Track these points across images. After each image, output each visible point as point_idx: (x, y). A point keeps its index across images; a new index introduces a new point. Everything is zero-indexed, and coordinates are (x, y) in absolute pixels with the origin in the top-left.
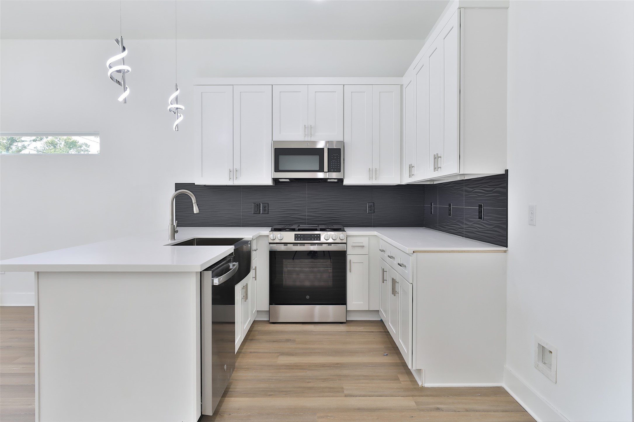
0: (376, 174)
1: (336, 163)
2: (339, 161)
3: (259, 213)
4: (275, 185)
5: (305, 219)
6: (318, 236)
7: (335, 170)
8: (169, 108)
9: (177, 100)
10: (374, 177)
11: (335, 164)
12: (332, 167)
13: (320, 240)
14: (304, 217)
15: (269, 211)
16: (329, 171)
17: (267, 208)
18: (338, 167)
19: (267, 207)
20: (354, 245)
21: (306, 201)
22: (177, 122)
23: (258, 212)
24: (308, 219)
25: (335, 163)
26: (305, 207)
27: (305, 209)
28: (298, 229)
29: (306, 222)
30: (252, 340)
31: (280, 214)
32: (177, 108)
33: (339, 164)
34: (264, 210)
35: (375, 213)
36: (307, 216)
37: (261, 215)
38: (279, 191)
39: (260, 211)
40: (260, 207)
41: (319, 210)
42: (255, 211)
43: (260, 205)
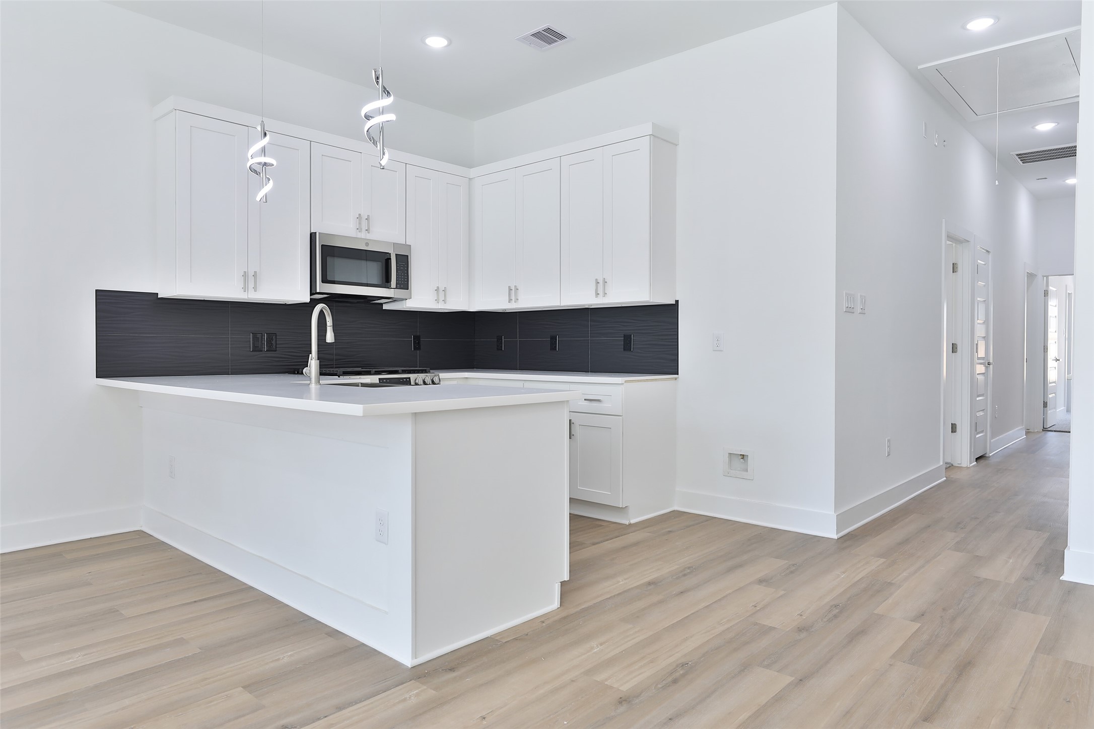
0: (445, 295)
1: (402, 275)
2: (406, 273)
7: (402, 286)
9: (263, 151)
11: (401, 278)
18: (406, 281)
19: (274, 339)
31: (295, 351)
32: (265, 163)
33: (406, 278)
34: (270, 345)
37: (265, 354)
38: (293, 314)
39: (263, 347)
40: (263, 340)
41: (351, 345)
42: (254, 347)
43: (262, 337)
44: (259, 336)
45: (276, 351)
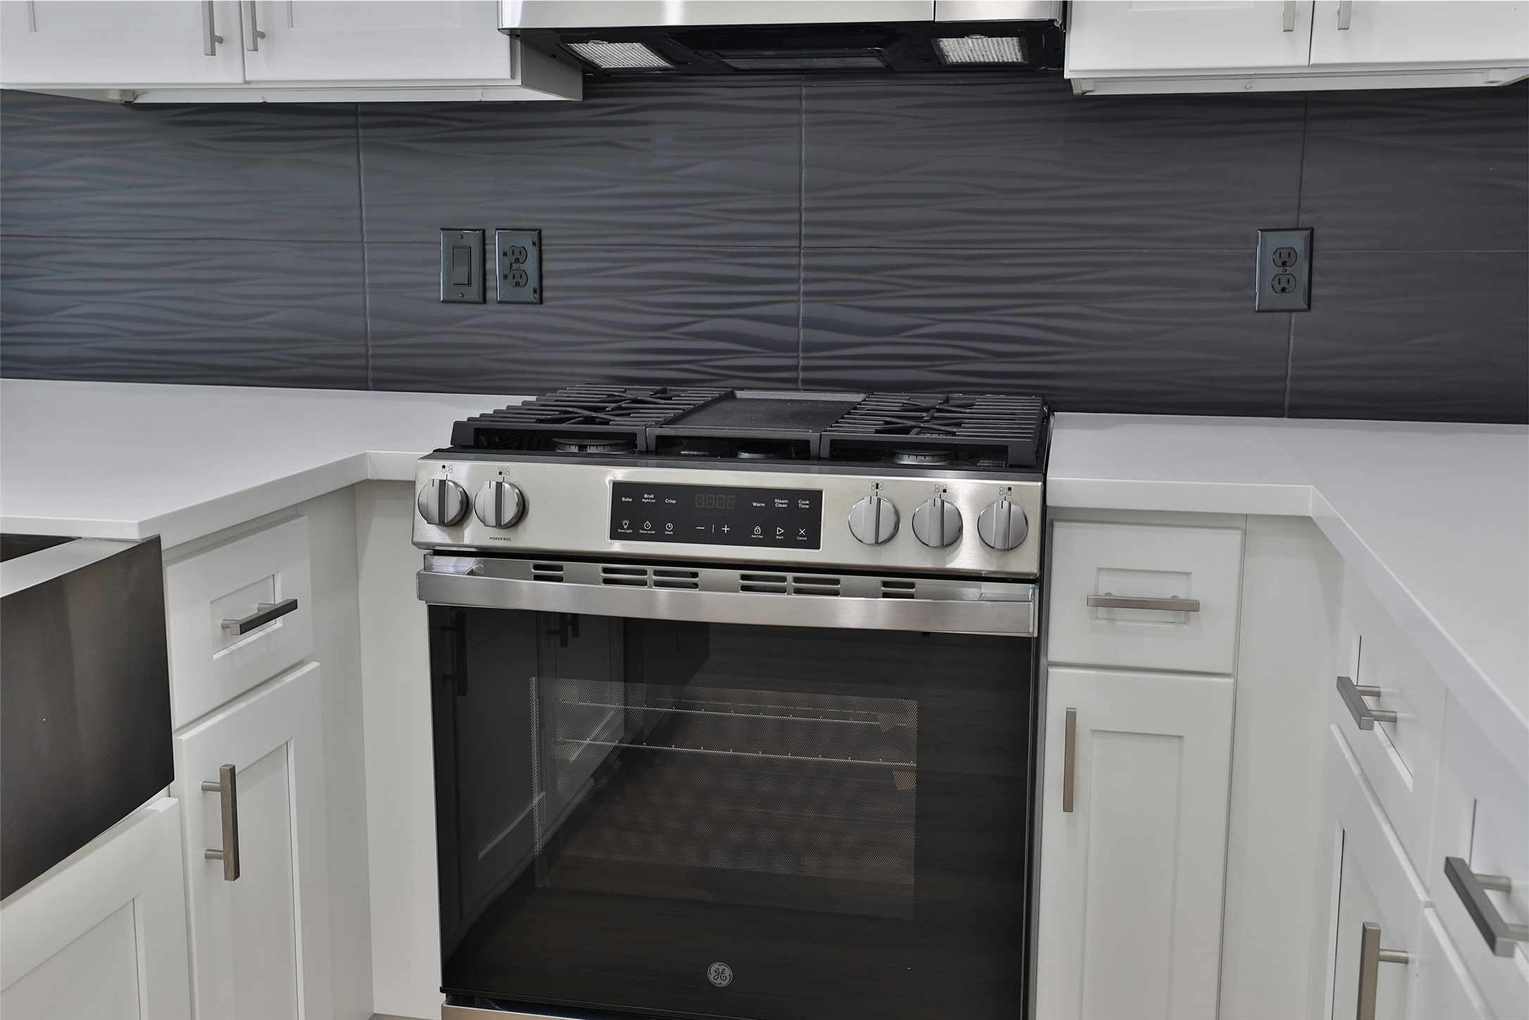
3: (481, 300)
4: (585, 96)
5: (791, 346)
6: (804, 504)
10: (1327, 4)
13: (814, 543)
14: (782, 332)
15: (545, 282)
17: (530, 266)
19: (532, 253)
21: (795, 216)
23: (474, 292)
24: (810, 347)
26: (792, 261)
27: (791, 274)
28: (658, 437)
29: (795, 368)
34: (514, 277)
35: (1312, 310)
36: (805, 325)
37: (499, 312)
38: (609, 144)
39: (489, 284)
40: (488, 256)
41: (887, 280)
42: (453, 285)
43: (484, 244)
44: (473, 241)
45: (541, 302)
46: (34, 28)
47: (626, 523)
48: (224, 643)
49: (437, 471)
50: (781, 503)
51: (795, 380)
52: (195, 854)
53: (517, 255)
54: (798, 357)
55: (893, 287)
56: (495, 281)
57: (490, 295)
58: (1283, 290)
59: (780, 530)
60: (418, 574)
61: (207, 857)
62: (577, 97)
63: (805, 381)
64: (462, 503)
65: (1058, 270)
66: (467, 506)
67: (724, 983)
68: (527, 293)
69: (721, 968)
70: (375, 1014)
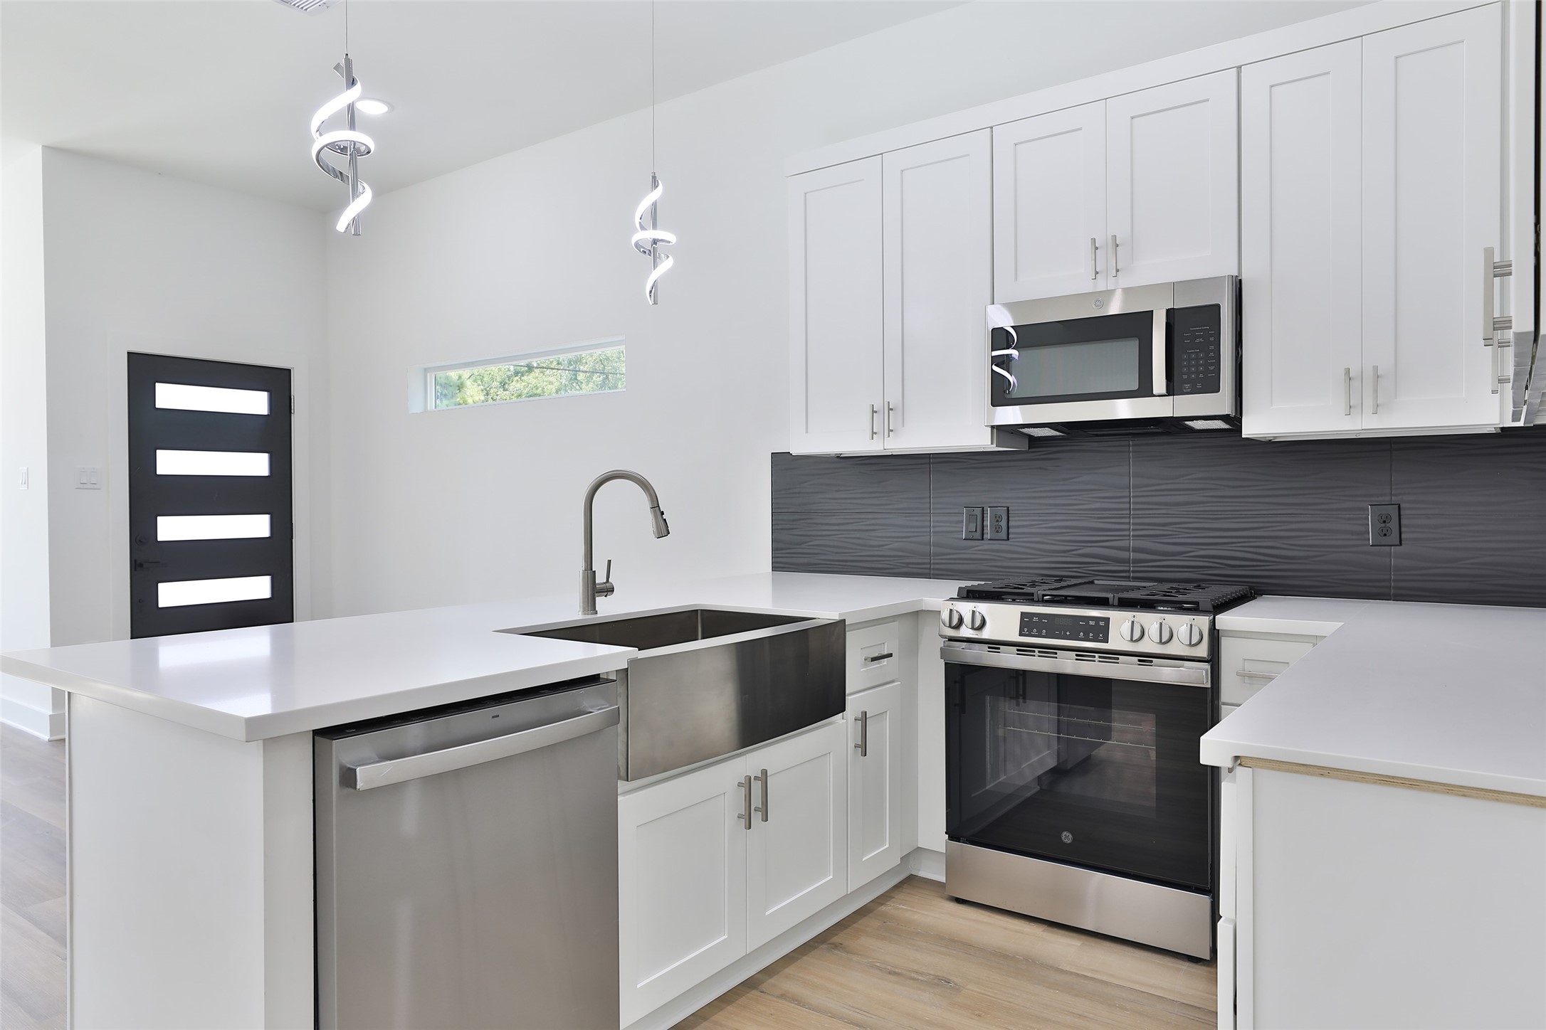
0: (1376, 391)
1: (1202, 358)
2: (1212, 351)
3: (981, 539)
4: (1029, 448)
5: (1127, 561)
6: (1102, 624)
7: (1199, 386)
8: (634, 240)
9: (654, 217)
10: (1368, 402)
11: (1197, 366)
12: (1185, 377)
13: (1106, 641)
14: (1124, 555)
15: (1010, 531)
16: (1171, 391)
17: (1004, 523)
18: (1212, 372)
19: (1004, 518)
20: (1249, 667)
21: (1128, 500)
22: (655, 275)
23: (978, 535)
24: (1135, 561)
25: (1197, 359)
26: (1126, 521)
27: (1126, 527)
29: (1129, 571)
30: (836, 946)
31: (1046, 541)
32: (654, 239)
33: (1212, 364)
34: (997, 529)
35: (1403, 545)
36: (1133, 551)
37: (989, 544)
38: (1040, 468)
39: (985, 531)
40: (985, 519)
41: (1175, 529)
42: (968, 532)
43: (983, 514)
44: (978, 512)
45: (1008, 540)
46: (807, 432)
47: (1026, 630)
48: (865, 666)
49: (949, 605)
50: (1092, 623)
51: (1129, 577)
52: (851, 745)
53: (997, 518)
54: (1130, 566)
55: (1177, 533)
56: (988, 530)
57: (985, 536)
58: (1385, 535)
59: (1091, 635)
60: (941, 649)
61: (855, 747)
62: (1026, 448)
63: (1133, 578)
64: (959, 619)
65: (1261, 525)
66: (961, 620)
67: (1069, 842)
68: (1003, 535)
69: (1067, 834)
70: (919, 848)
